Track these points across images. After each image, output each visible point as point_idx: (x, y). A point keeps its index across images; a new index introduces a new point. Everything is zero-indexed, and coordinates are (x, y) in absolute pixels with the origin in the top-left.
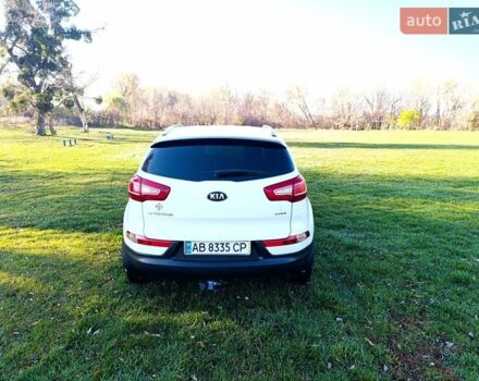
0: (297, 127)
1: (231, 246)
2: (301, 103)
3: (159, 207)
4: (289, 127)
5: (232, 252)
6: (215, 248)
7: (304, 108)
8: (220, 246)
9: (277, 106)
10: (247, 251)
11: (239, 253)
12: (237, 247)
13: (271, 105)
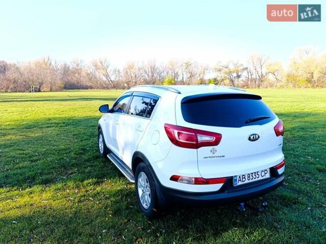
0: (104, 88)
1: (259, 173)
2: (105, 73)
3: (213, 152)
4: (98, 88)
5: (261, 178)
6: (251, 178)
7: (107, 76)
8: (253, 175)
9: (88, 74)
10: (268, 176)
11: (264, 178)
12: (263, 174)
13: (84, 73)
